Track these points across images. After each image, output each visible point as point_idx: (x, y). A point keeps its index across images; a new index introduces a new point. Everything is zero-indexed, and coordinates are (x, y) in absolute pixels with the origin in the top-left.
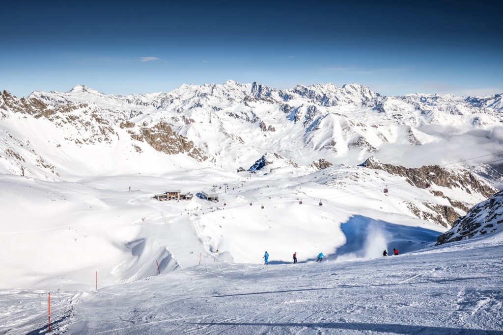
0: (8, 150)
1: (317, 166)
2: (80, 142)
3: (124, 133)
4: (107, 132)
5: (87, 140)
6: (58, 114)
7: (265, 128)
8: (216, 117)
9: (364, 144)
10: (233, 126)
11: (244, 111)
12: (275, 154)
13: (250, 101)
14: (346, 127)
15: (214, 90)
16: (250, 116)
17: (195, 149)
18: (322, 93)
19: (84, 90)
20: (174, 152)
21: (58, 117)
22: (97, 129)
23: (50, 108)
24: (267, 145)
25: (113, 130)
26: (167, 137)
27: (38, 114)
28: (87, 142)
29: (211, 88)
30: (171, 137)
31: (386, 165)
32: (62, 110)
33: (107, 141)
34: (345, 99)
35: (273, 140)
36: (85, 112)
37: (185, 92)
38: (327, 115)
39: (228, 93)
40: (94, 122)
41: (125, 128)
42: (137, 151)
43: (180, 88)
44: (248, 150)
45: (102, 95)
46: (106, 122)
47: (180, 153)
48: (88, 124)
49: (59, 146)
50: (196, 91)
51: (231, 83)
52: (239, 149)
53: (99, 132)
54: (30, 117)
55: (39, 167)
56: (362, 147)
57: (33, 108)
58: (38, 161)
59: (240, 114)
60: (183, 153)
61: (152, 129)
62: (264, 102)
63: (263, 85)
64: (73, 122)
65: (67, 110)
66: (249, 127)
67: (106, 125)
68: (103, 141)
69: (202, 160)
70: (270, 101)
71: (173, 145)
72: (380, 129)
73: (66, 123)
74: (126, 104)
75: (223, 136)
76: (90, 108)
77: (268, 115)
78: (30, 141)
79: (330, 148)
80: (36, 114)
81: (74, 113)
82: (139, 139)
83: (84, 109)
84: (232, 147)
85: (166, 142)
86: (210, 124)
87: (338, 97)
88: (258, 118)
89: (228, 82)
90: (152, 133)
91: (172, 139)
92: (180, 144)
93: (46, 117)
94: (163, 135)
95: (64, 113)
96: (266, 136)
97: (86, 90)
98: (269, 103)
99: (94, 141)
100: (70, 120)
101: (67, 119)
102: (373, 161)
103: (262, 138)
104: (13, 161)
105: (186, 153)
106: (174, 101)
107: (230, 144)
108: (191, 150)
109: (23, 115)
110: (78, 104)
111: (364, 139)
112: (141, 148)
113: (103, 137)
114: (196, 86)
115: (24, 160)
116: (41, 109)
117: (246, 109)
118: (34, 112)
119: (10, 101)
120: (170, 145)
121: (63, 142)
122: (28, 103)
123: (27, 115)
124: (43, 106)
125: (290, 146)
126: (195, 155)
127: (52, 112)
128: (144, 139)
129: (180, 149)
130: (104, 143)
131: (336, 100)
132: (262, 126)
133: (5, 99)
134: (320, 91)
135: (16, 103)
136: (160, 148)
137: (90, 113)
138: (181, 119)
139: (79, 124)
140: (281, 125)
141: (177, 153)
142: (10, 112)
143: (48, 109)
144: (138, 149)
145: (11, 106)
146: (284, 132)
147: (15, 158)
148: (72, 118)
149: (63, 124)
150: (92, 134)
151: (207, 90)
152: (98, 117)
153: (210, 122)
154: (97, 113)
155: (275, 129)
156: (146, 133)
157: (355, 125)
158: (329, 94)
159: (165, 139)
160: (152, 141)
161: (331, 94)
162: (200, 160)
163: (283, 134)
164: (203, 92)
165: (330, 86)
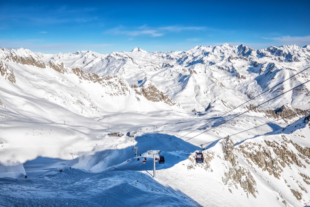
0: (78, 101)
1: (248, 108)
2: (112, 95)
3: (132, 90)
4: (125, 90)
5: (115, 94)
6: (104, 80)
7: (239, 77)
8: (209, 69)
9: (304, 90)
10: (219, 75)
11: (228, 65)
12: (221, 100)
13: (232, 59)
14: (293, 78)
15: (215, 50)
16: (231, 68)
17: (169, 99)
18: (288, 51)
19: (139, 50)
20: (157, 101)
21: (103, 82)
22: (120, 88)
23: (101, 78)
24: (239, 88)
25: (127, 89)
26: (154, 93)
27: (95, 80)
28: (115, 95)
29: (213, 48)
30: (156, 93)
31: (296, 109)
32: (106, 79)
33: (124, 95)
34: (305, 56)
35: (244, 85)
36: (116, 80)
37: (197, 51)
38: (282, 69)
39: (223, 52)
40: (119, 85)
41: (134, 88)
42: (138, 100)
43: (195, 48)
44: (225, 91)
45: (148, 53)
46: (125, 85)
47: (160, 101)
48: (117, 86)
49: (103, 96)
50: (204, 50)
51: (226, 45)
52: (219, 90)
53: (121, 90)
54: (92, 82)
55: (90, 108)
56: (303, 92)
57: (93, 78)
58: (90, 105)
59: (224, 68)
60: (162, 101)
61: (146, 89)
62: (242, 60)
63: (247, 47)
64: (110, 85)
65: (108, 79)
66: (230, 76)
67: (125, 87)
68: (122, 95)
69: (172, 105)
70: (245, 59)
71: (157, 97)
73: (107, 85)
74: (161, 59)
75: (210, 82)
76: (118, 78)
77: (243, 68)
78: (90, 94)
79: (280, 92)
80: (94, 81)
81: (111, 80)
82: (139, 94)
83: (116, 78)
84: (215, 89)
85: (153, 95)
86: (205, 73)
87: (299, 54)
88: (235, 70)
89: (224, 44)
90: (146, 91)
91: (156, 94)
92: (161, 97)
93: (99, 82)
94: (152, 92)
95: (107, 80)
96: (239, 82)
97: (140, 51)
98: (244, 60)
99: (118, 94)
100: (109, 84)
101: (108, 83)
102: (287, 106)
103: (237, 83)
104: (79, 106)
105: (163, 101)
106: (188, 57)
107: (214, 87)
108: (167, 100)
109: (89, 81)
110: (113, 76)
111: (305, 87)
112: (140, 99)
113: (123, 92)
114: (204, 47)
115: (84, 105)
116: (97, 78)
117: (229, 64)
118: (93, 80)
119: (84, 75)
120: (155, 97)
121: (104, 95)
122: (91, 75)
123: (90, 81)
124: (97, 77)
125: (254, 89)
126: (168, 102)
127: (101, 80)
128: (142, 94)
129: (160, 99)
130: (123, 95)
131: (297, 56)
132: (238, 75)
133: (81, 74)
134: (287, 50)
135: (86, 76)
136: (150, 98)
137: (118, 80)
138: (188, 70)
139: (113, 86)
140: (250, 75)
141: (159, 101)
142: (83, 80)
143: (99, 78)
144: (138, 99)
145: (84, 77)
146: (252, 80)
147: (80, 104)
148: (110, 83)
149: (105, 85)
150: (118, 91)
151: (209, 50)
152: (121, 82)
153: (205, 72)
154: (121, 81)
155: (246, 78)
156: (143, 91)
157: (301, 77)
158: (293, 52)
159: (153, 94)
160: (146, 96)
161: (295, 52)
162: (171, 105)
163: (251, 81)
164: (207, 51)
165: (295, 46)
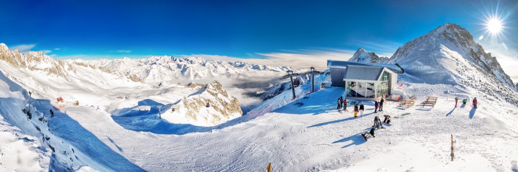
0: (101, 81)
3: (125, 77)
8: (159, 67)
10: (163, 69)
12: (165, 81)
13: (169, 62)
14: (194, 71)
19: (126, 58)
20: (137, 82)
24: (172, 75)
28: (117, 79)
29: (160, 57)
32: (113, 71)
34: (197, 62)
35: (174, 74)
38: (189, 67)
39: (165, 59)
40: (119, 74)
43: (152, 58)
45: (131, 60)
52: (164, 76)
54: (107, 73)
55: (107, 85)
58: (107, 83)
59: (166, 66)
60: (139, 82)
63: (175, 57)
67: (122, 75)
68: (121, 79)
71: (137, 80)
72: (203, 71)
74: (137, 62)
75: (160, 73)
77: (173, 66)
78: (106, 79)
79: (189, 76)
87: (195, 61)
88: (170, 67)
89: (165, 56)
90: (132, 77)
92: (139, 80)
93: (110, 73)
98: (174, 63)
99: (119, 79)
101: (114, 73)
103: (171, 73)
104: (102, 84)
106: (150, 61)
107: (161, 75)
108: (141, 81)
111: (198, 74)
114: (156, 57)
116: (109, 71)
117: (168, 65)
121: (113, 79)
122: (106, 70)
125: (179, 76)
132: (171, 69)
133: (102, 69)
134: (191, 59)
136: (133, 81)
137: (119, 72)
138: (149, 67)
139: (116, 75)
140: (177, 69)
142: (104, 72)
144: (128, 81)
149: (113, 75)
150: (119, 77)
153: (157, 68)
155: (175, 71)
156: (130, 77)
157: (196, 70)
158: (193, 60)
159: (135, 78)
160: (132, 79)
162: (143, 83)
164: (158, 59)
